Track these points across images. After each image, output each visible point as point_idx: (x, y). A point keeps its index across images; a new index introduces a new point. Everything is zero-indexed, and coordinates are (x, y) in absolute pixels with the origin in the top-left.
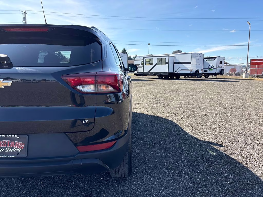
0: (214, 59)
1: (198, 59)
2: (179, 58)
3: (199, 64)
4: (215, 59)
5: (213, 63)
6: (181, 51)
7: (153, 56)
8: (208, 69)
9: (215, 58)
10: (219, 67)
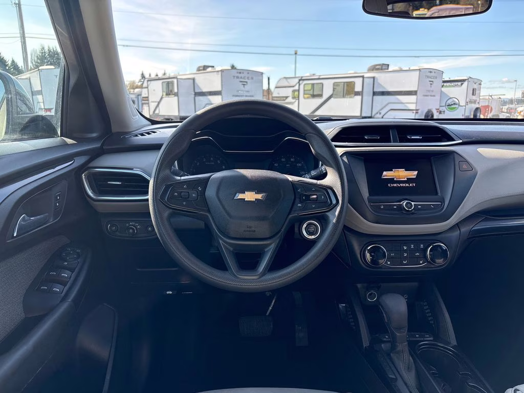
0: (459, 84)
1: (431, 84)
2: (386, 81)
3: (433, 94)
4: (462, 84)
5: (458, 94)
6: (388, 65)
7: (321, 77)
8: (444, 108)
9: (464, 80)
10: (471, 102)
